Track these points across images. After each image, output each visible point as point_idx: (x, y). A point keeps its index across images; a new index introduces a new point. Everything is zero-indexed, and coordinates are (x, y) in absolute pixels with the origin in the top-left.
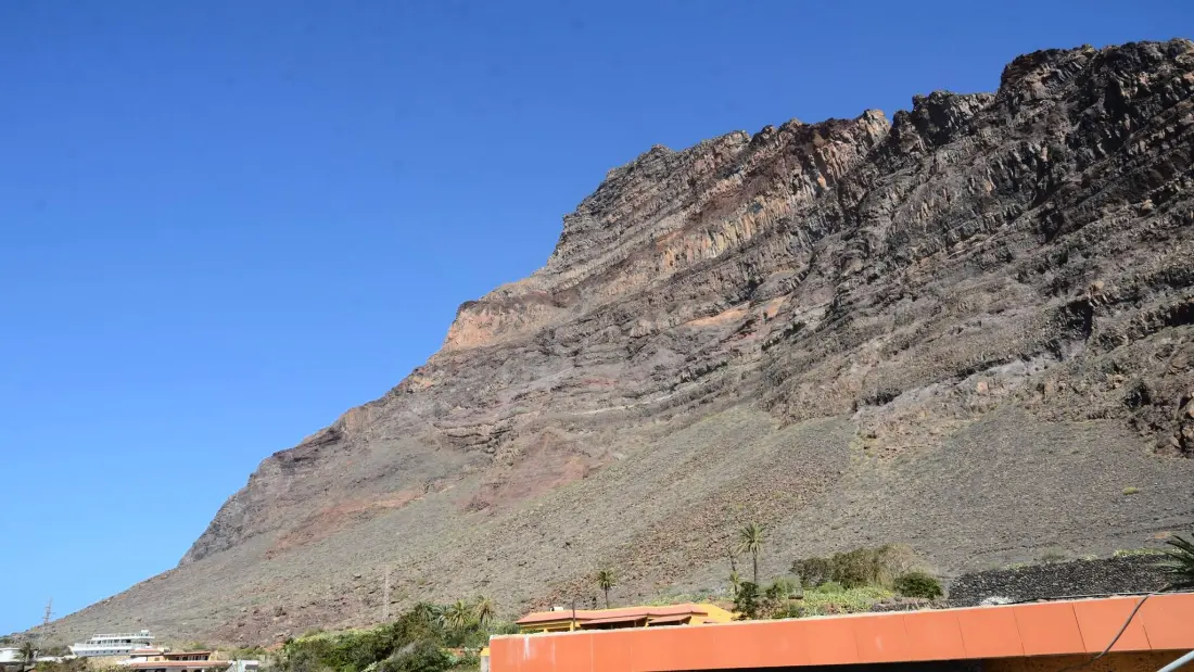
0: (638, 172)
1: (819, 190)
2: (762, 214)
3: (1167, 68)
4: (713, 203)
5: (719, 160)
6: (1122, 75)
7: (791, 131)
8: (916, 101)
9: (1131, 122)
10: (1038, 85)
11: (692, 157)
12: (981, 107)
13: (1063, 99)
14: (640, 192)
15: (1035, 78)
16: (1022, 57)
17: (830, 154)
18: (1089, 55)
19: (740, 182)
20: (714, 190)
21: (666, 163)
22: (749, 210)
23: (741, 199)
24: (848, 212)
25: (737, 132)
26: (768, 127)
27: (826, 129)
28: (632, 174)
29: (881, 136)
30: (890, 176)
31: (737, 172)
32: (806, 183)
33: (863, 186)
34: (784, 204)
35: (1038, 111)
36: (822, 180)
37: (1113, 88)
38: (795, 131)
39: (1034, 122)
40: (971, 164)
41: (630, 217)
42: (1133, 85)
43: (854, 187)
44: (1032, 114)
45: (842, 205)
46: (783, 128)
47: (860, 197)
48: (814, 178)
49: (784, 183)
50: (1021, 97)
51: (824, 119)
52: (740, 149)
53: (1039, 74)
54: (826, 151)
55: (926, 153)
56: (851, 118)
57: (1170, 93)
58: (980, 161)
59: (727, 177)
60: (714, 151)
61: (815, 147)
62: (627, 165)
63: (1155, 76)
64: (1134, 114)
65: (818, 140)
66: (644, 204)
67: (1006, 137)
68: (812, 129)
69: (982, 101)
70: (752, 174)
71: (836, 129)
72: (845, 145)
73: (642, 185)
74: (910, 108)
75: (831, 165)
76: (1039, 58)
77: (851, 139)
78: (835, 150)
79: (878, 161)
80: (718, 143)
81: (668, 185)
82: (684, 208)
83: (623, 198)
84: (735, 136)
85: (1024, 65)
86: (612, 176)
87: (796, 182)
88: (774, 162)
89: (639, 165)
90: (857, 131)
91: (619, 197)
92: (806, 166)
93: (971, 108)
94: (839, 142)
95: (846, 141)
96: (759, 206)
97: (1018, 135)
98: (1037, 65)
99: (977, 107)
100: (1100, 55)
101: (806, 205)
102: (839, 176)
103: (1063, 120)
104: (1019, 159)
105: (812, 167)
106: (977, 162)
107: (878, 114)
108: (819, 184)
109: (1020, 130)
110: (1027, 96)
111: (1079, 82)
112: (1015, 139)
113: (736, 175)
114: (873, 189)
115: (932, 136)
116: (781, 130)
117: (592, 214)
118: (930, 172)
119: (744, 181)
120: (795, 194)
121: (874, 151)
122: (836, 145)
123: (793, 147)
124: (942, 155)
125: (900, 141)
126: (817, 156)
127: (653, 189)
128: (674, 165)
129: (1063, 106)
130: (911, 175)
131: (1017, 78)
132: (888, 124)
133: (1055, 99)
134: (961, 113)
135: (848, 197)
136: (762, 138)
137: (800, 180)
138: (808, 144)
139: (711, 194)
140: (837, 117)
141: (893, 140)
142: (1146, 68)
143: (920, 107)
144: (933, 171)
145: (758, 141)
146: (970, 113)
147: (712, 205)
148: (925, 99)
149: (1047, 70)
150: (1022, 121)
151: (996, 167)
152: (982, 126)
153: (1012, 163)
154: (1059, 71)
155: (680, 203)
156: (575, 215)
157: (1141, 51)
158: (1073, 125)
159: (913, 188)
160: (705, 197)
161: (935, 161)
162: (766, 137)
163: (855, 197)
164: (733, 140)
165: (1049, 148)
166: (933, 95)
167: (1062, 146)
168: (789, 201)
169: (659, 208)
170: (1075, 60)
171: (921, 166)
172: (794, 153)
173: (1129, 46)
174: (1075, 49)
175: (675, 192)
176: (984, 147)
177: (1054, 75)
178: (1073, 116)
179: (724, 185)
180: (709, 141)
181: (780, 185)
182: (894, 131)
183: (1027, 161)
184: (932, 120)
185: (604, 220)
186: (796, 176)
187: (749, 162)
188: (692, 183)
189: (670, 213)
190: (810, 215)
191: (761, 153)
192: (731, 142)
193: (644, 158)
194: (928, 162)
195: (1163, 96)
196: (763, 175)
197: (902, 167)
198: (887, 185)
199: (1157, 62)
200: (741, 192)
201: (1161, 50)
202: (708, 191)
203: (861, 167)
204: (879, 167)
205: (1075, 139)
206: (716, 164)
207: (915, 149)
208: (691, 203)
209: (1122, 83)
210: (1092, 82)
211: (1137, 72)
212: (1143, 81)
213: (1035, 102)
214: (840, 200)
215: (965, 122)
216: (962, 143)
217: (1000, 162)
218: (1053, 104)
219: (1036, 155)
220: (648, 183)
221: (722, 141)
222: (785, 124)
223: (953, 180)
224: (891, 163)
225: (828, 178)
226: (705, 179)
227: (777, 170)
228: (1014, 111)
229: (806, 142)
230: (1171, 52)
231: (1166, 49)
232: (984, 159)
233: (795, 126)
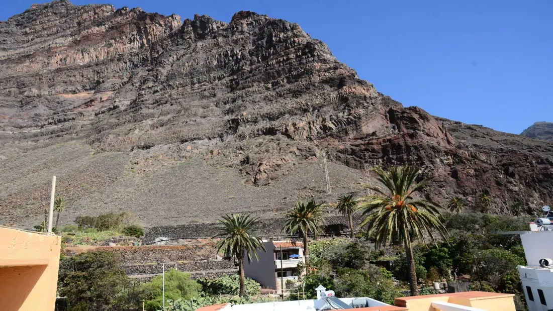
0: (50, 10)
1: (142, 45)
2: (112, 49)
3: (290, 34)
4: (87, 37)
5: (96, 17)
6: (275, 31)
7: (136, 13)
8: (196, 17)
9: (273, 51)
10: (245, 25)
11: (82, 11)
12: (221, 28)
13: (253, 34)
14: (49, 21)
15: (244, 22)
16: (242, 11)
17: (152, 29)
18: (266, 20)
19: (104, 30)
20: (90, 31)
21: (67, 10)
22: (106, 46)
23: (102, 39)
24: (153, 59)
25: (109, 5)
26: (126, 7)
27: (153, 17)
28: (47, 10)
29: (177, 28)
30: (176, 47)
31: (104, 25)
32: (137, 40)
33: (163, 49)
34: (124, 47)
35: (242, 36)
36: (145, 41)
37: (270, 36)
38: (138, 13)
39: (239, 40)
40: (210, 51)
41: (40, 33)
42: (277, 37)
43: (159, 48)
44: (239, 37)
45: (151, 55)
46: (133, 10)
47: (160, 53)
48: (141, 39)
49: (126, 37)
50: (237, 28)
51: (153, 12)
52: (109, 14)
53: (247, 21)
54: (150, 27)
55: (194, 41)
56: (166, 15)
57: (289, 44)
58: (214, 51)
59: (98, 26)
60: (95, 11)
61: (145, 24)
62: (45, 4)
63: (285, 35)
64: (275, 49)
65: (148, 21)
66: (50, 28)
67: (227, 44)
68: (146, 15)
69: (222, 25)
70: (112, 28)
71: (158, 18)
72: (160, 27)
73: (51, 17)
74: (192, 19)
75: (151, 35)
76: (248, 14)
77: (163, 25)
78: (154, 28)
79: (172, 39)
80: (98, 7)
81: (66, 21)
82: (71, 35)
83: (38, 21)
84: (108, 7)
85: (243, 15)
86: (34, 7)
87: (132, 38)
88: (125, 25)
89: (52, 6)
90: (167, 22)
91: (35, 20)
92: (139, 32)
93: (217, 27)
94: (157, 25)
95: (161, 25)
96: (111, 45)
97: (232, 44)
98: (247, 17)
99: (220, 27)
100: (270, 21)
101: (134, 51)
102: (153, 41)
103: (250, 43)
104: (229, 55)
105: (142, 33)
106: (213, 51)
107: (178, 17)
108: (143, 42)
109: (233, 43)
110: (240, 29)
111: (260, 29)
112: (230, 46)
113: (103, 26)
114: (167, 51)
115: (198, 34)
116: (131, 11)
117: (17, 25)
118: (193, 51)
119: (106, 31)
120: (130, 43)
121: (172, 34)
122: (155, 26)
123: (135, 21)
124: (200, 44)
125: (184, 32)
126: (146, 28)
127: (56, 21)
128: (71, 12)
129: (252, 37)
130: (185, 49)
131: (238, 20)
132: (181, 24)
133: (249, 34)
134: (213, 28)
135: (155, 52)
136: (121, 12)
137: (134, 38)
138: (142, 22)
139: (88, 32)
140: (160, 13)
141: (182, 31)
142: (283, 32)
143: (197, 20)
144: (194, 50)
145: (119, 12)
146: (216, 29)
147: (87, 38)
148: (200, 17)
149: (250, 20)
150: (235, 39)
151: (220, 55)
152: (219, 36)
153: (226, 55)
154: (254, 22)
155: (70, 33)
156: (6, 23)
157: (284, 24)
158: (253, 46)
159: (184, 55)
160: (84, 33)
161: (196, 45)
162: (123, 12)
163: (158, 52)
164: (106, 8)
165: (242, 53)
166: (203, 16)
167: (247, 54)
168: (126, 47)
169: (57, 32)
170: (261, 20)
171: (190, 46)
172: (135, 24)
173: (280, 20)
174: (262, 15)
175: (68, 26)
176: (217, 45)
177: (252, 23)
178: (254, 43)
179: (95, 29)
180: (94, 5)
181: (124, 37)
182: (183, 27)
183: (232, 56)
184: (200, 27)
185: (24, 30)
186: (133, 35)
187: (112, 22)
188: (79, 24)
189: (63, 36)
190: (135, 56)
191: (119, 19)
192: (105, 9)
193: (55, 3)
194: (193, 45)
195: (286, 45)
196: (117, 31)
197: (182, 45)
198: (173, 51)
199: (287, 30)
200: (104, 36)
201: (290, 26)
202: (86, 30)
203: (164, 39)
204: (172, 42)
205: (252, 52)
206: (94, 18)
207: (190, 38)
208: (76, 34)
209: (274, 35)
210: (264, 31)
211: (280, 32)
212: (281, 36)
213: (242, 32)
214: (151, 53)
215: (213, 33)
216: (209, 41)
217: (222, 54)
218: (248, 35)
219: (236, 55)
220: (54, 18)
221: (100, 7)
222: (134, 9)
223: (201, 56)
224: (178, 42)
225: (148, 40)
226: (86, 24)
227: (125, 30)
228: (233, 34)
229: (142, 20)
230: (293, 28)
231: (292, 26)
232: (216, 50)
233: (139, 11)
